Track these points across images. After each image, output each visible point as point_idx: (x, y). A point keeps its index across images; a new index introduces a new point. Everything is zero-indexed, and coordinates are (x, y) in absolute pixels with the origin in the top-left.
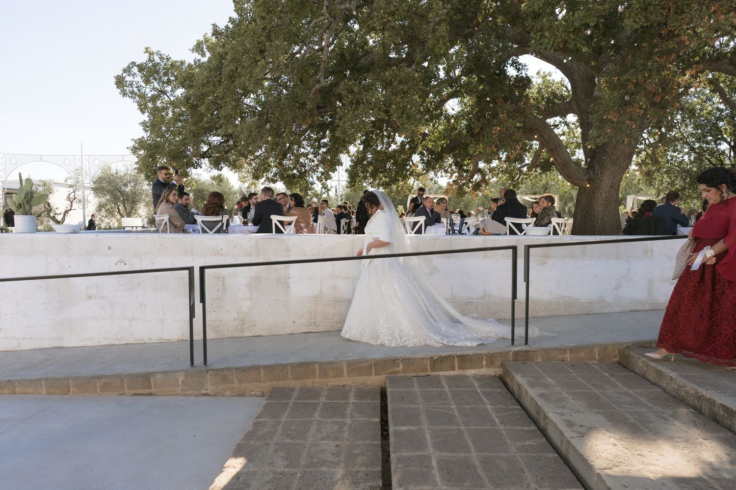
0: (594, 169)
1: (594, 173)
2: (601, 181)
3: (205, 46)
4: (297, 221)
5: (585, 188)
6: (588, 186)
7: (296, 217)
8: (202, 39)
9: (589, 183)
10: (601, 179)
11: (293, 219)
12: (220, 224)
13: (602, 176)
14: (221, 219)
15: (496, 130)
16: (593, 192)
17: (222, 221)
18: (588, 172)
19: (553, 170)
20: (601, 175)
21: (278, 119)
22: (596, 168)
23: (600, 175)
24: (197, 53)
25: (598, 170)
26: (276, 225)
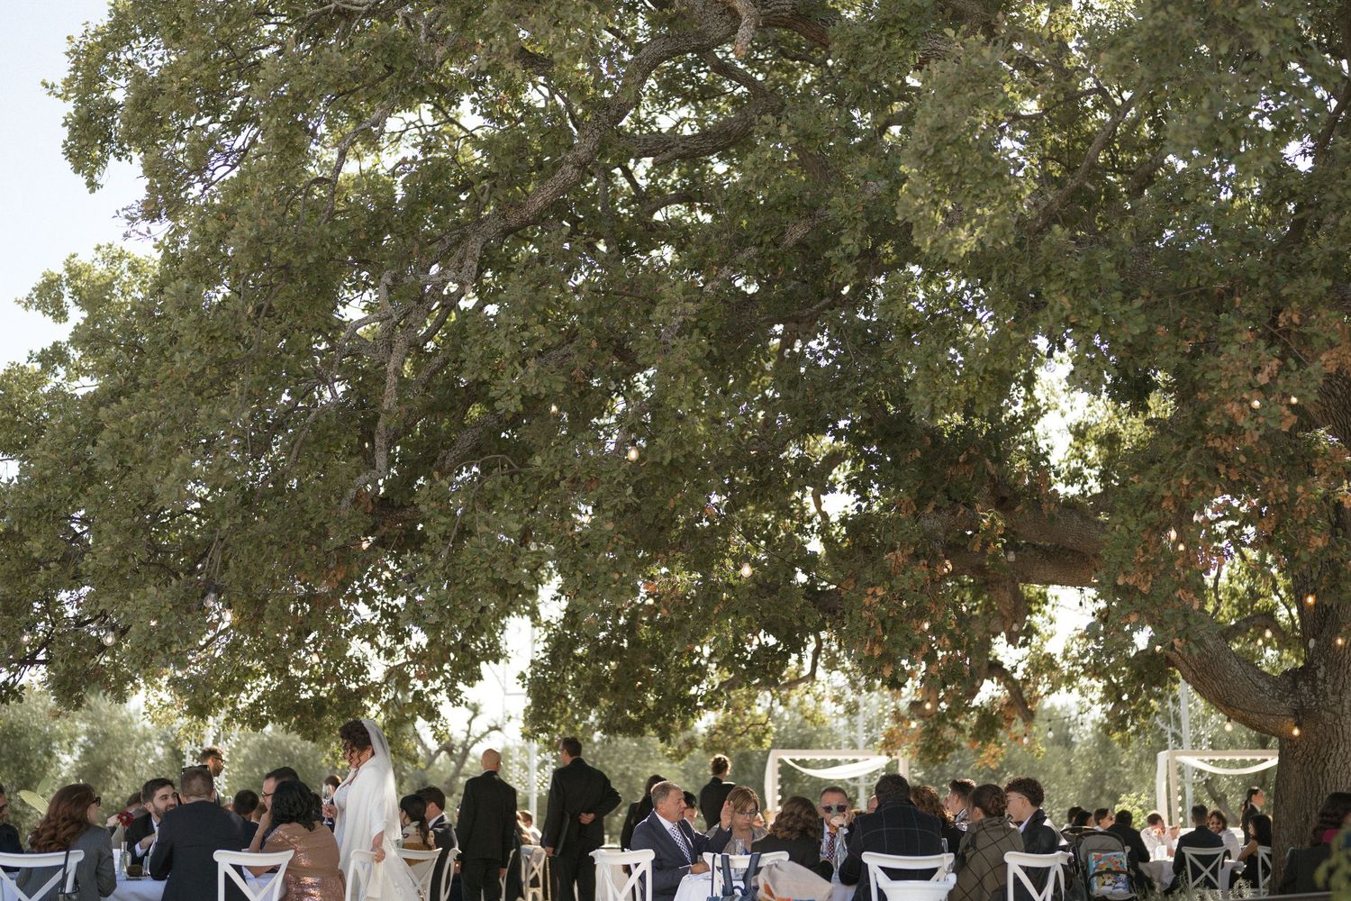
0: (1315, 679)
1: (1314, 688)
2: (1337, 716)
3: (67, 291)
4: (292, 864)
5: (1291, 739)
6: (1296, 732)
7: (289, 854)
8: (59, 269)
9: (1299, 725)
10: (1338, 709)
11: (282, 859)
12: (58, 876)
13: (1341, 701)
14: (61, 862)
15: (874, 595)
16: (1317, 752)
17: (65, 866)
18: (1295, 686)
19: (1176, 681)
20: (1336, 698)
21: (246, 570)
22: (1320, 675)
23: (1333, 699)
24: (40, 312)
25: (1324, 681)
26: (227, 876)
